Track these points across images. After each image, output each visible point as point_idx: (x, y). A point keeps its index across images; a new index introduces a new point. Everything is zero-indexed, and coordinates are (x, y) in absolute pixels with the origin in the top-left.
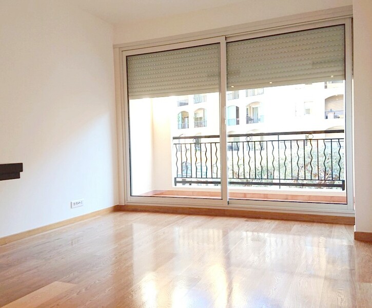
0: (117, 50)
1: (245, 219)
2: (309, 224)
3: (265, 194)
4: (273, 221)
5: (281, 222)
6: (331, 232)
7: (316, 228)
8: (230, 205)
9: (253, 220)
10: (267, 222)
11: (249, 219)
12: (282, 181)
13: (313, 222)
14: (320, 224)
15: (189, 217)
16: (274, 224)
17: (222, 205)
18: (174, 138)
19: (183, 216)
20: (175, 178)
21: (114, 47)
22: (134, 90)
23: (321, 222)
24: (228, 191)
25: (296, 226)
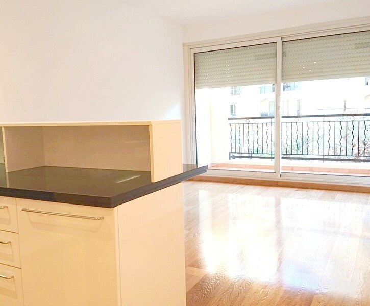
0: (186, 48)
1: (296, 189)
2: (350, 194)
3: (310, 168)
4: (319, 191)
5: (326, 192)
6: (368, 200)
7: (356, 196)
8: (282, 178)
9: (302, 189)
10: (315, 191)
11: (298, 189)
12: (325, 157)
13: (353, 191)
14: (358, 194)
15: (247, 186)
16: (320, 193)
17: (276, 177)
18: (229, 119)
19: (243, 186)
20: (230, 154)
21: (184, 45)
22: (200, 81)
23: (359, 192)
24: (281, 165)
25: (339, 195)
